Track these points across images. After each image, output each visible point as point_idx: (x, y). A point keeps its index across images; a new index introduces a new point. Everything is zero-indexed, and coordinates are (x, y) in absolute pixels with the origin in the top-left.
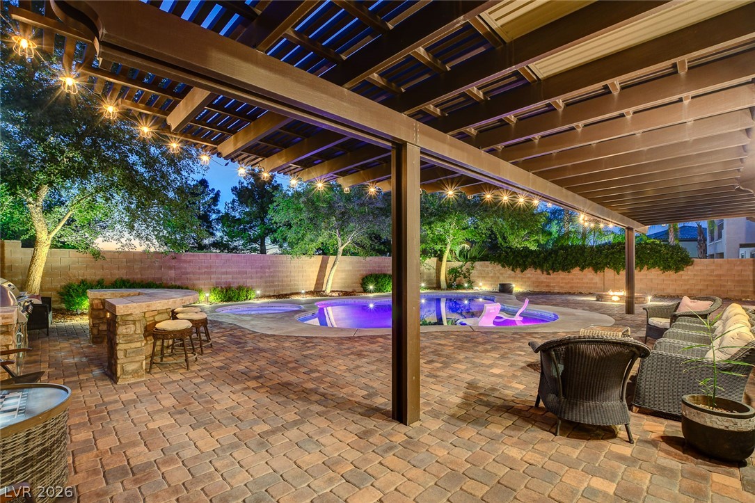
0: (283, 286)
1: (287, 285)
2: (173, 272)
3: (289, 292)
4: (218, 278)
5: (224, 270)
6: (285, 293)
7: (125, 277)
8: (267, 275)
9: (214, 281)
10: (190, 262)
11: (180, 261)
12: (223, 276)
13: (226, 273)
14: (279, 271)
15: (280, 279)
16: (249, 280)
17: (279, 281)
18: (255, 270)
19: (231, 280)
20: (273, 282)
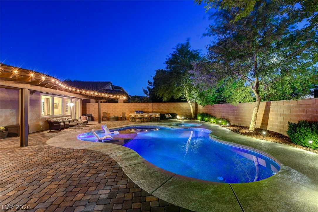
0: (242, 121)
1: (245, 122)
2: (213, 111)
3: (245, 126)
4: (221, 114)
5: (223, 111)
6: (243, 125)
7: (204, 112)
8: (235, 114)
9: (220, 115)
10: (216, 108)
11: (215, 108)
12: (223, 113)
13: (223, 112)
14: (240, 113)
15: (241, 117)
16: (230, 116)
17: (240, 118)
18: (231, 111)
19: (224, 115)
20: (238, 118)
